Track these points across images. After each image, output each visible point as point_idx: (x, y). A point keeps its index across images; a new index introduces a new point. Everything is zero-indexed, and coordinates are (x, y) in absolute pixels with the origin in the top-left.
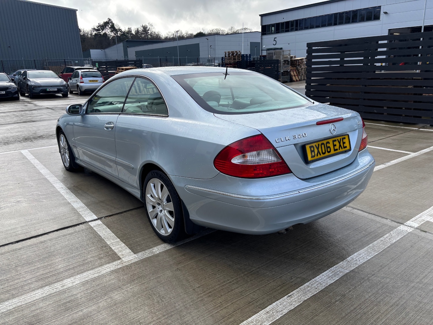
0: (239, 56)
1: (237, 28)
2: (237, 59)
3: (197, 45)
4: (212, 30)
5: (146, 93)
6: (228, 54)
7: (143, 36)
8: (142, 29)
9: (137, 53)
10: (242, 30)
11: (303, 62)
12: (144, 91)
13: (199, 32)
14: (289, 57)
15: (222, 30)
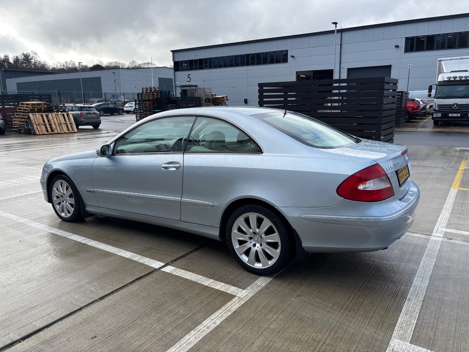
0: (157, 93)
1: (139, 62)
2: (156, 96)
3: (99, 79)
4: (111, 63)
5: (60, 132)
6: (146, 89)
7: (25, 65)
8: (23, 57)
9: (18, 85)
10: (145, 65)
11: (224, 100)
12: (57, 130)
13: (96, 64)
14: (210, 94)
15: (122, 63)
